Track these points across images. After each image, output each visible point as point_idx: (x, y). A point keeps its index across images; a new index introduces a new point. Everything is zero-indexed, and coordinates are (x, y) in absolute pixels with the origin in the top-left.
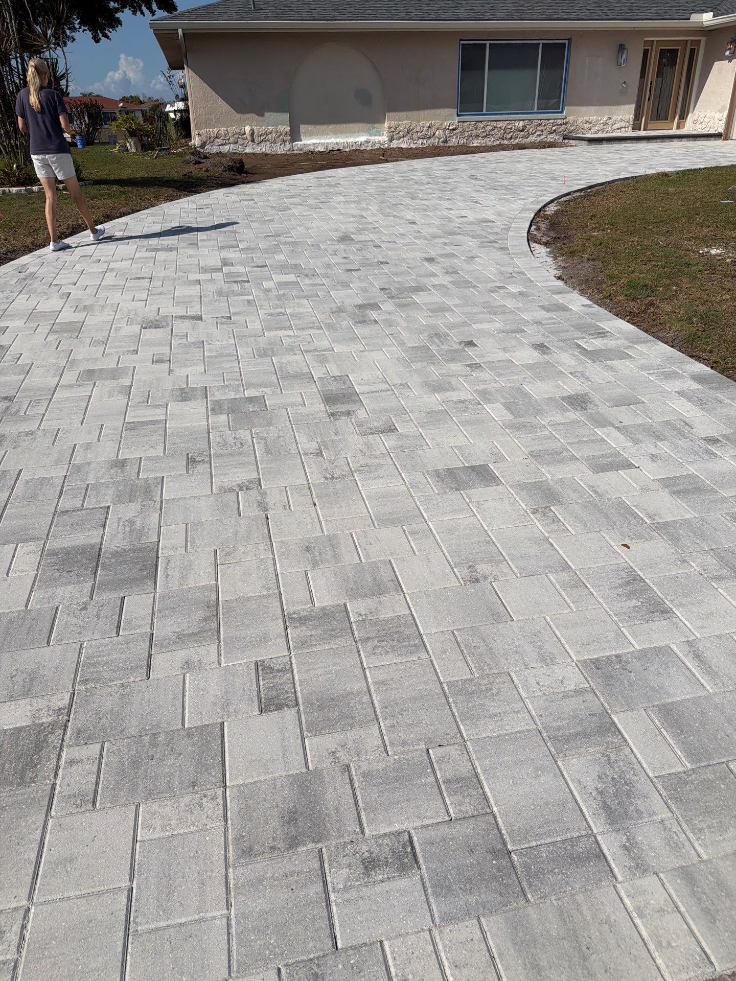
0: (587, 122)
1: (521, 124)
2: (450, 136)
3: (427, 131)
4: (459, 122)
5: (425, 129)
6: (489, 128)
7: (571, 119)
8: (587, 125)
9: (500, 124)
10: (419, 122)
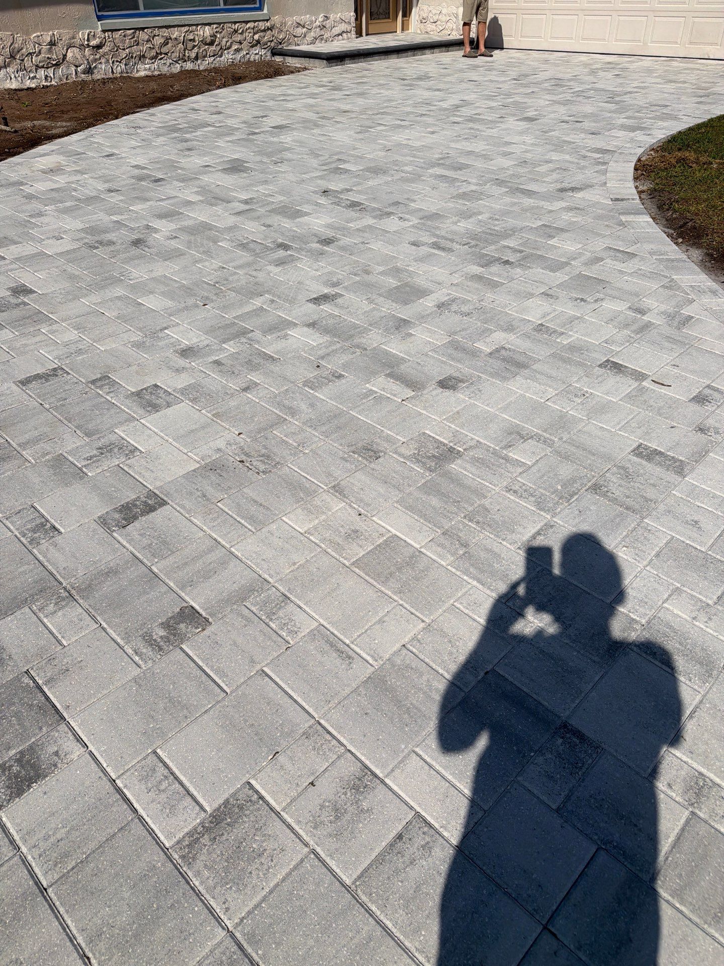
0: (299, 25)
1: (208, 31)
2: (96, 60)
3: (50, 51)
4: (104, 31)
5: (45, 48)
6: (158, 41)
7: (276, 19)
8: (300, 31)
9: (175, 33)
10: (28, 33)
